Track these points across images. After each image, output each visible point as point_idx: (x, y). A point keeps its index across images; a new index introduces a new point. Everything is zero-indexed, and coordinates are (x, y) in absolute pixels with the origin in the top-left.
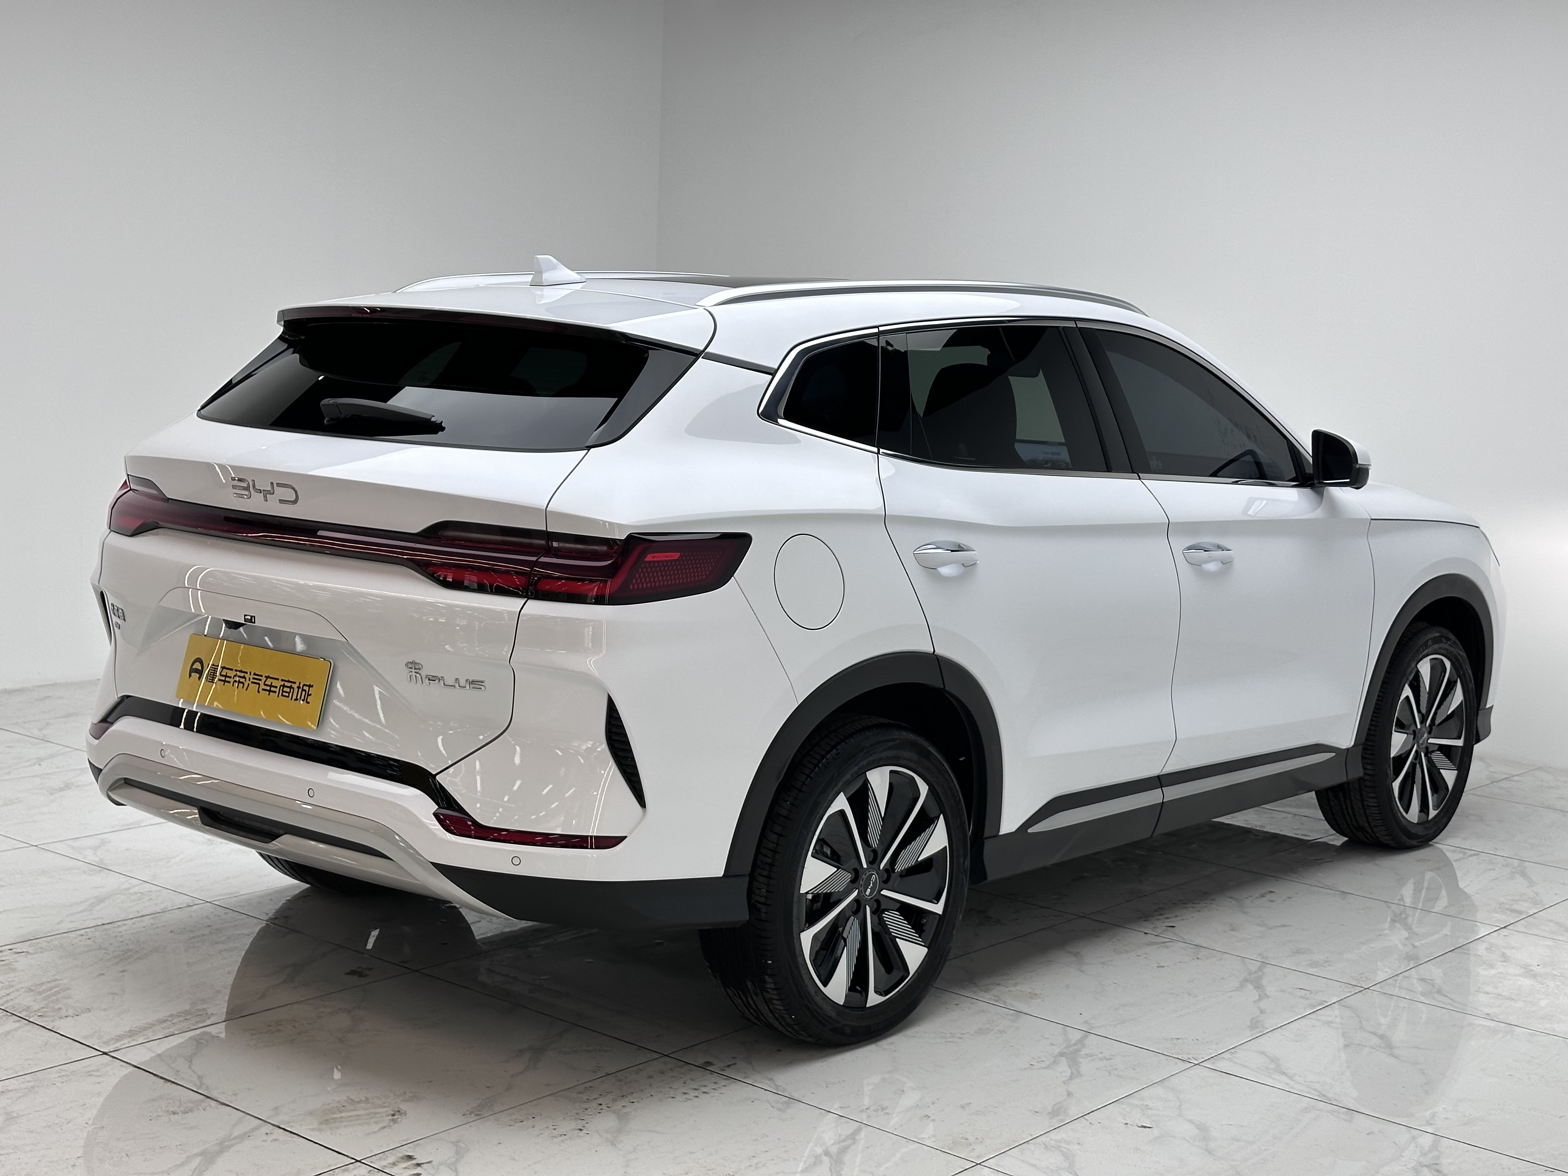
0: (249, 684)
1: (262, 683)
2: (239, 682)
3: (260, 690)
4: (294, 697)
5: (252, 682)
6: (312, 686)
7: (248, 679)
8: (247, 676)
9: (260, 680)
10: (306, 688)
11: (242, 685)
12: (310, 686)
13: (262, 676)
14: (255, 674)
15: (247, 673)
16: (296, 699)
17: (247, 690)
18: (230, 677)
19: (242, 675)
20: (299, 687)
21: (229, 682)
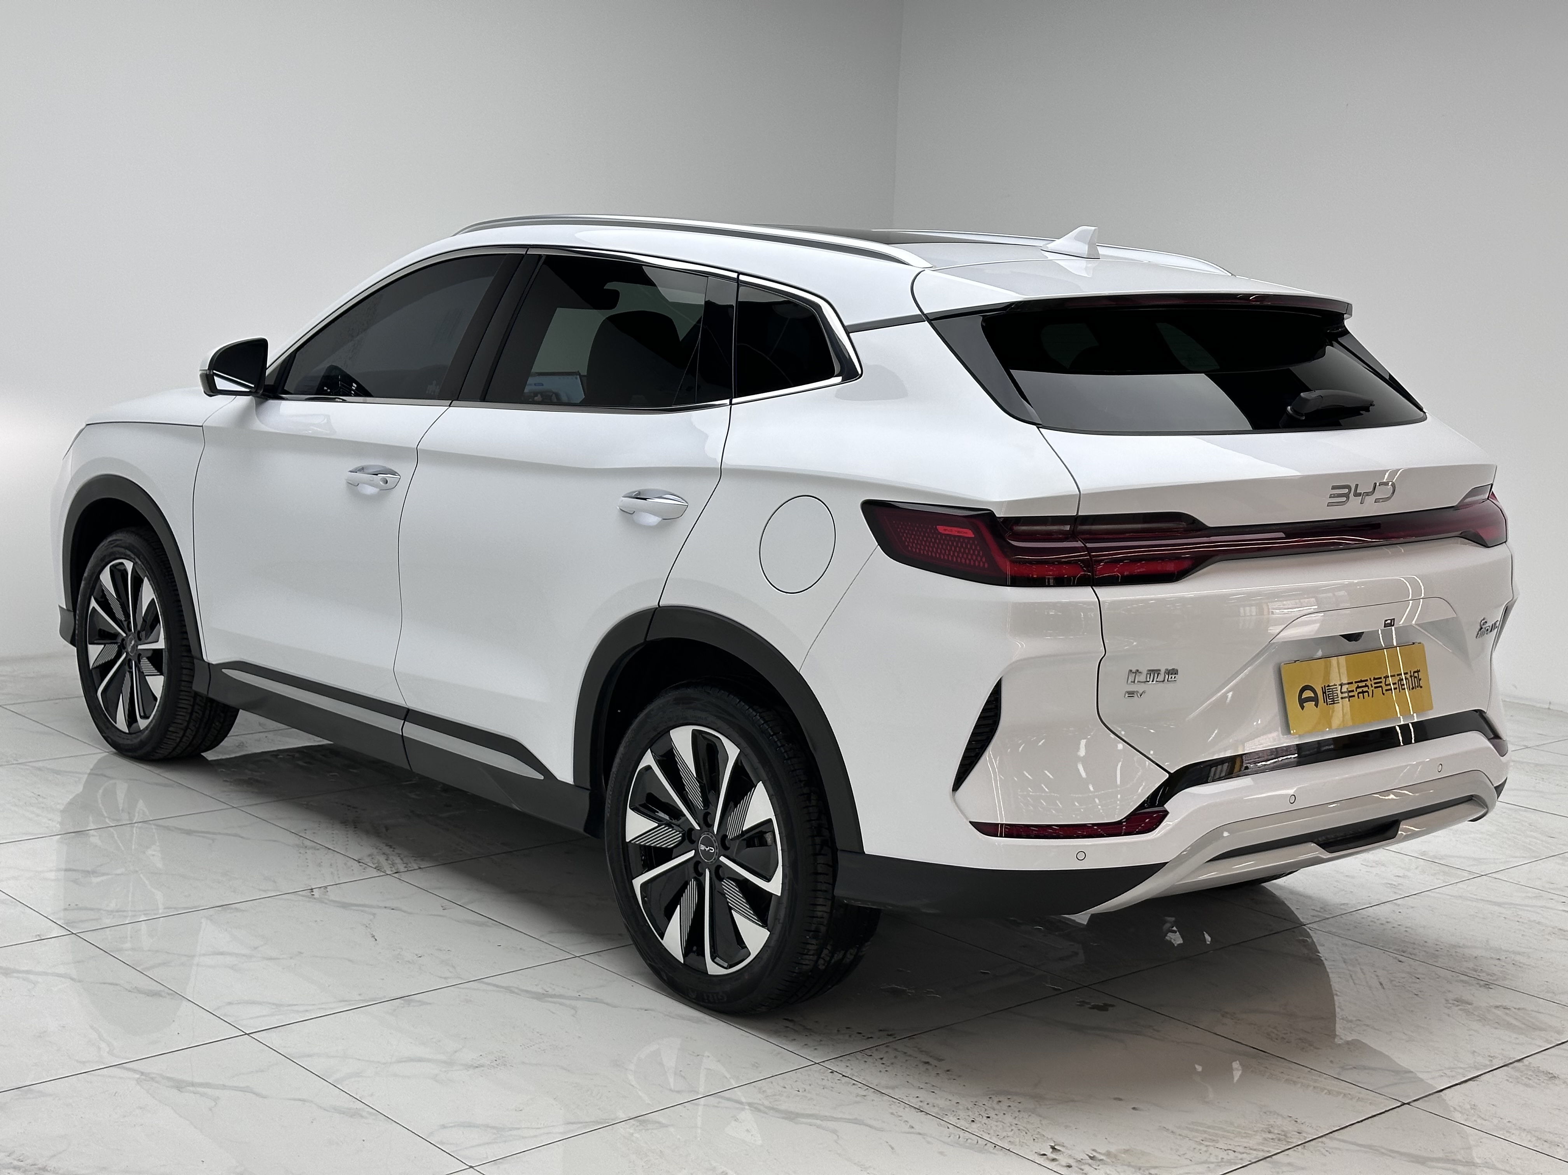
0: (1373, 691)
1: (1383, 684)
2: (1363, 692)
3: (1384, 692)
4: (1411, 687)
5: (1375, 687)
6: (1419, 671)
7: (1370, 686)
8: (1368, 683)
9: (1381, 682)
10: (1416, 674)
11: (1367, 693)
12: (1418, 672)
13: (1380, 678)
14: (1375, 679)
15: (1367, 680)
16: (1413, 688)
17: (1373, 696)
18: (1353, 691)
19: (1363, 684)
20: (1411, 676)
21: (1354, 696)
